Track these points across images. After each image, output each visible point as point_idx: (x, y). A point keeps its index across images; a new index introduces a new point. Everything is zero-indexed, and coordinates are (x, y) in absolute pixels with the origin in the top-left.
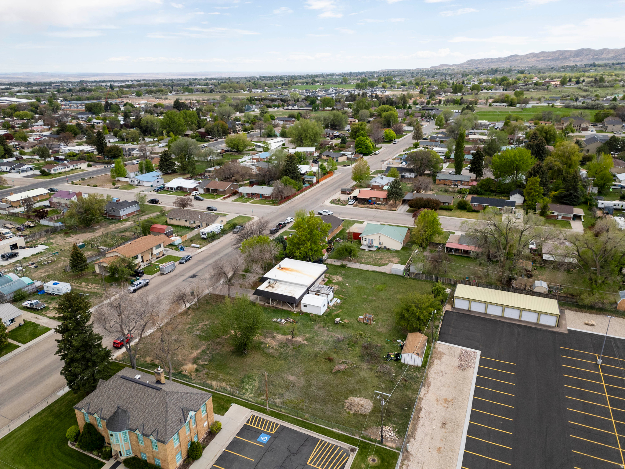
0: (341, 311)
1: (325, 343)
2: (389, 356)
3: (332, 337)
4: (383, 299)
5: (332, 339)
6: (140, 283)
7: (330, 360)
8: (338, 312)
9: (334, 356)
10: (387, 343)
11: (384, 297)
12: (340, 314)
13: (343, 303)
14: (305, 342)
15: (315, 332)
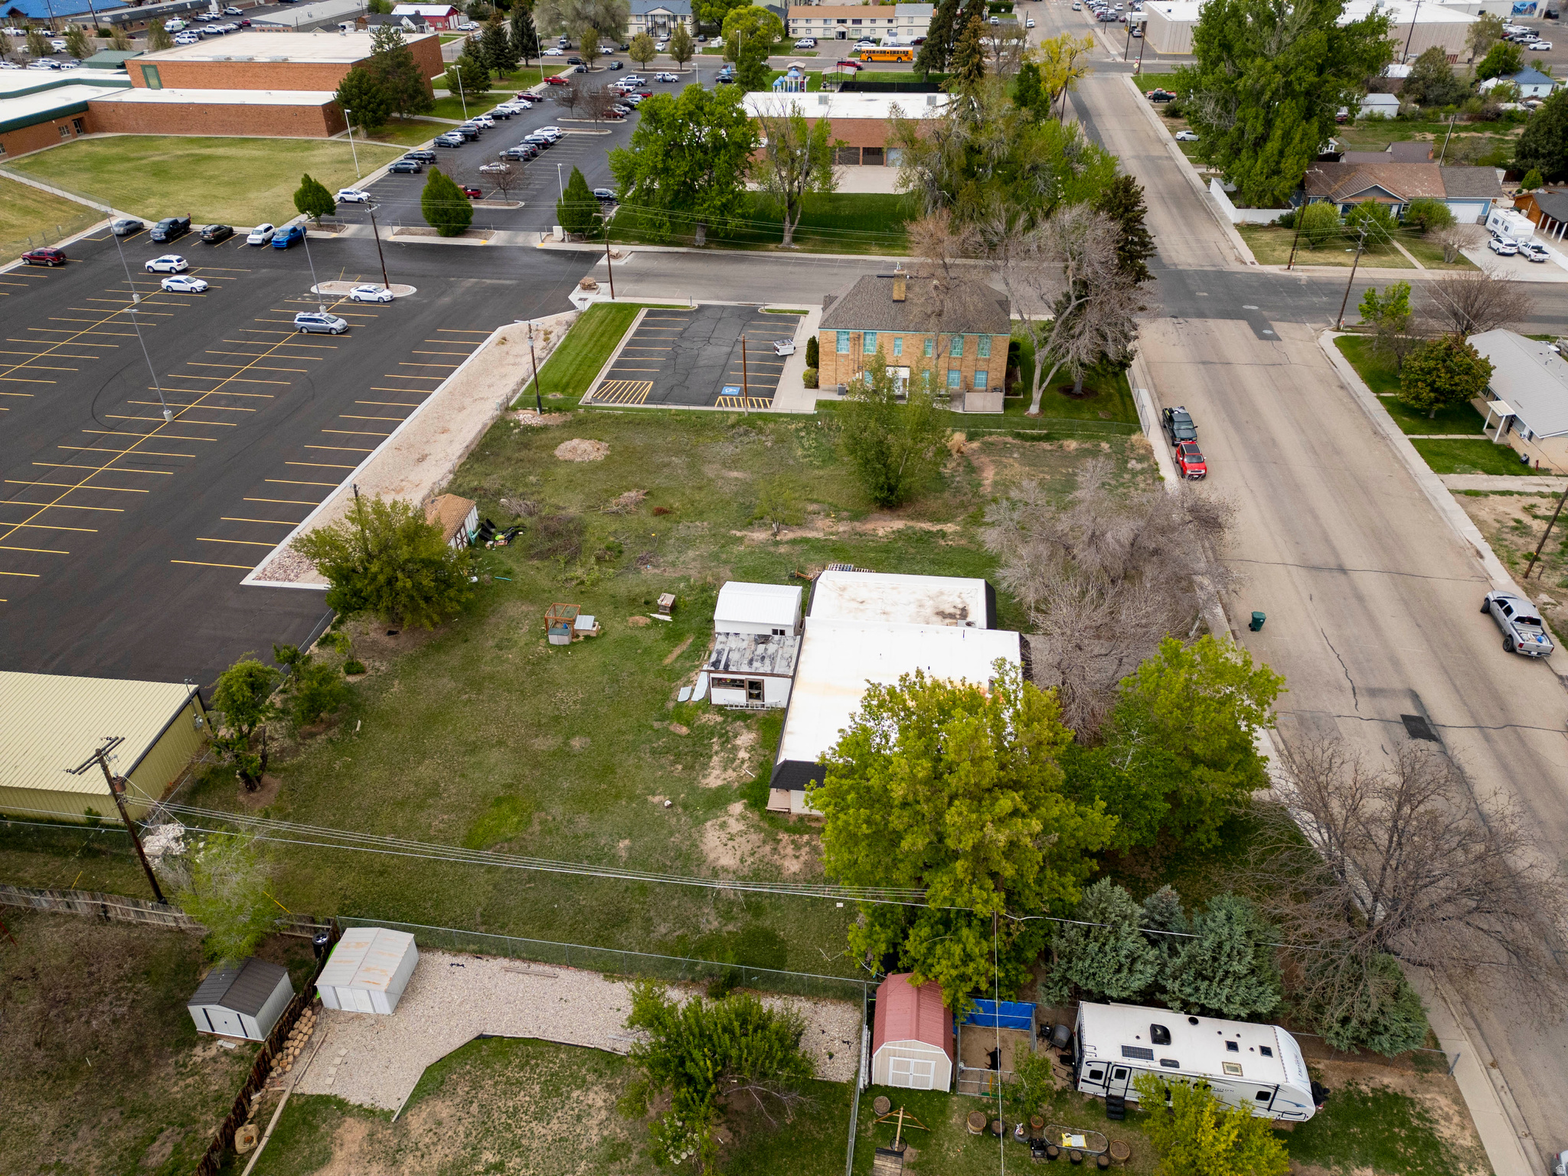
0: (668, 661)
1: (687, 543)
2: (510, 539)
3: (673, 564)
4: (501, 743)
5: (670, 558)
6: (1509, 611)
7: (660, 512)
8: (677, 651)
9: (653, 522)
10: (508, 573)
11: (494, 756)
12: (664, 645)
13: (667, 694)
14: (739, 534)
15: (726, 562)
